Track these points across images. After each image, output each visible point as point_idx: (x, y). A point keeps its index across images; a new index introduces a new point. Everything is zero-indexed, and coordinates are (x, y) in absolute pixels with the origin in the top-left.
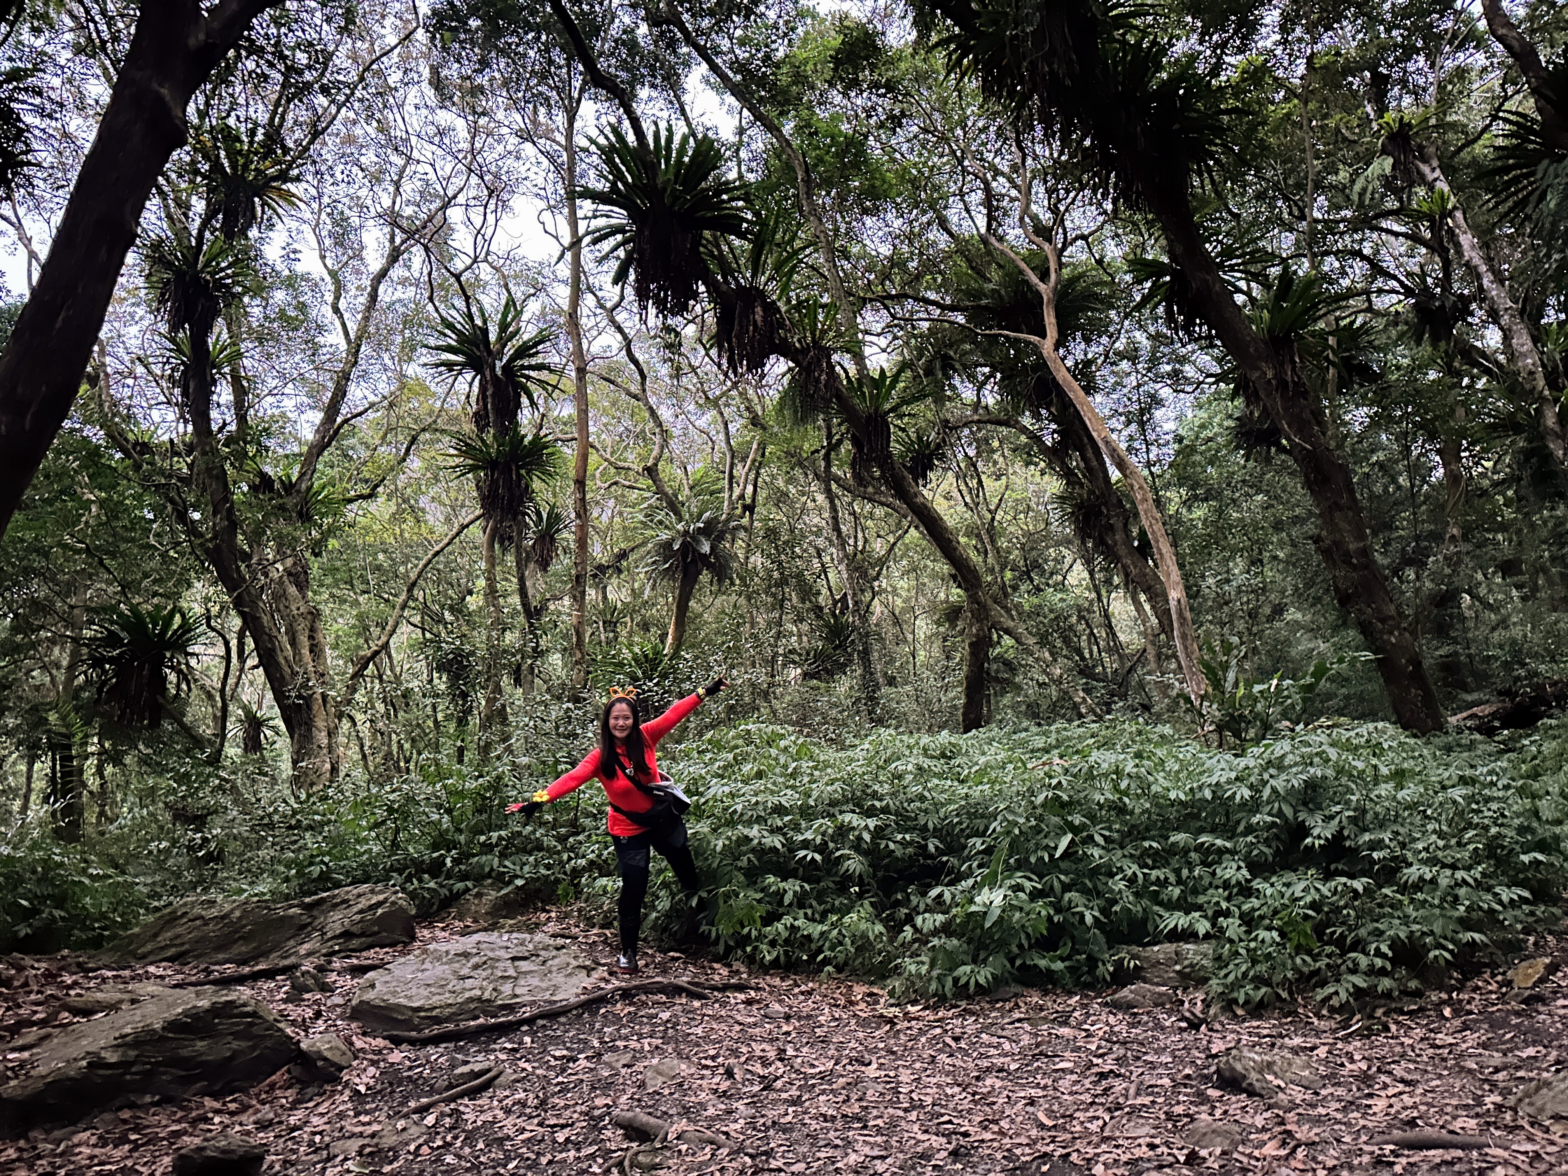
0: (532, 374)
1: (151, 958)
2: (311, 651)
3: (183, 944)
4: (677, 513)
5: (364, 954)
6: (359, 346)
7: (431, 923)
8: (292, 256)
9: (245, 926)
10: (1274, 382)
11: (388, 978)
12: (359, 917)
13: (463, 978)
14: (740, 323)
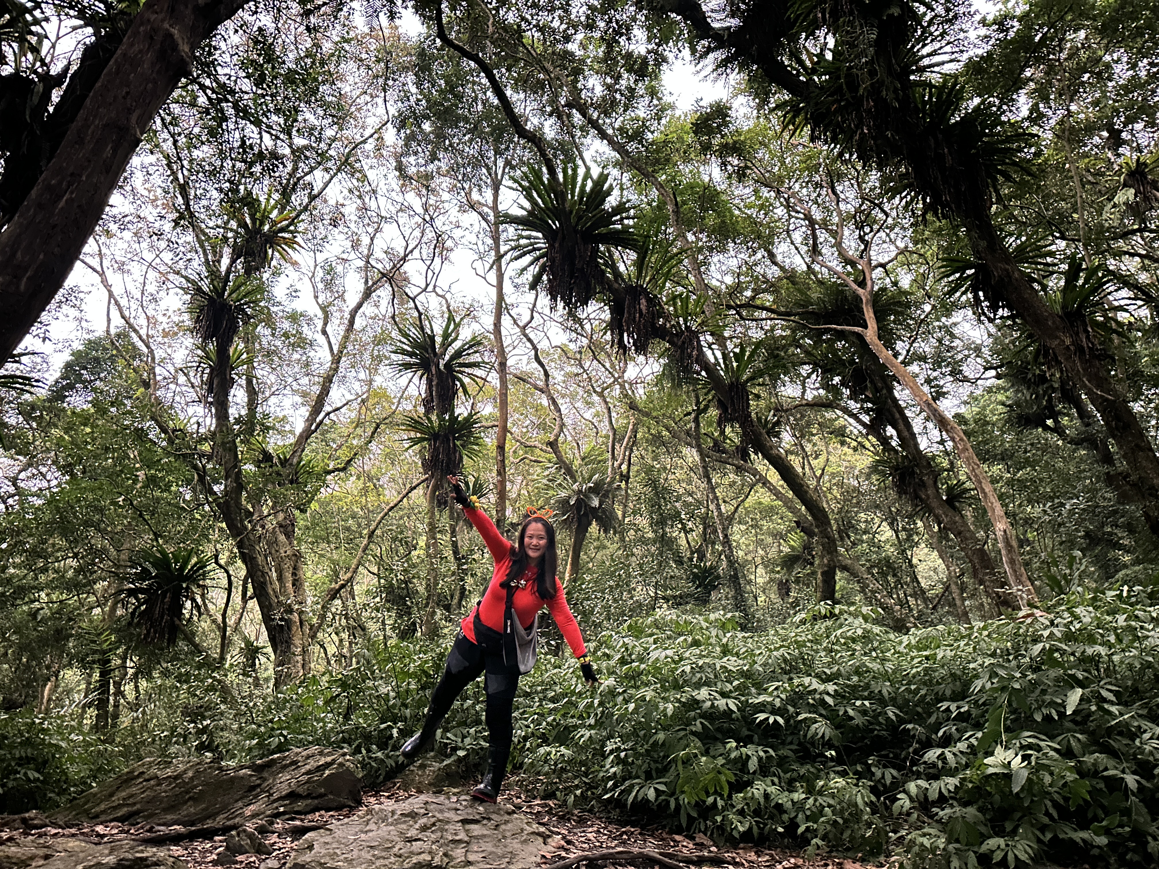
0: (466, 370)
1: (103, 818)
2: (293, 585)
3: (134, 804)
4: (573, 477)
5: (310, 817)
6: (340, 357)
7: (377, 792)
8: (294, 294)
9: (196, 787)
10: (1072, 348)
11: (328, 839)
12: (307, 777)
13: (410, 840)
14: (628, 312)
